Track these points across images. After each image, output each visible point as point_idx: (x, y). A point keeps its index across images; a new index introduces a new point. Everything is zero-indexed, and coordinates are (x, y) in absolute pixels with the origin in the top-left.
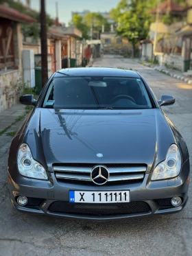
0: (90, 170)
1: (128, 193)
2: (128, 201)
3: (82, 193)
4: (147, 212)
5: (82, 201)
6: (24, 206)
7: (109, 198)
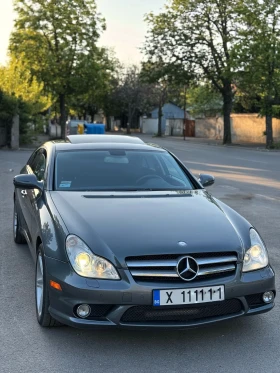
0: (175, 264)
1: (222, 288)
2: (223, 298)
3: (169, 292)
4: (239, 312)
5: (169, 303)
6: (86, 318)
7: (200, 296)
